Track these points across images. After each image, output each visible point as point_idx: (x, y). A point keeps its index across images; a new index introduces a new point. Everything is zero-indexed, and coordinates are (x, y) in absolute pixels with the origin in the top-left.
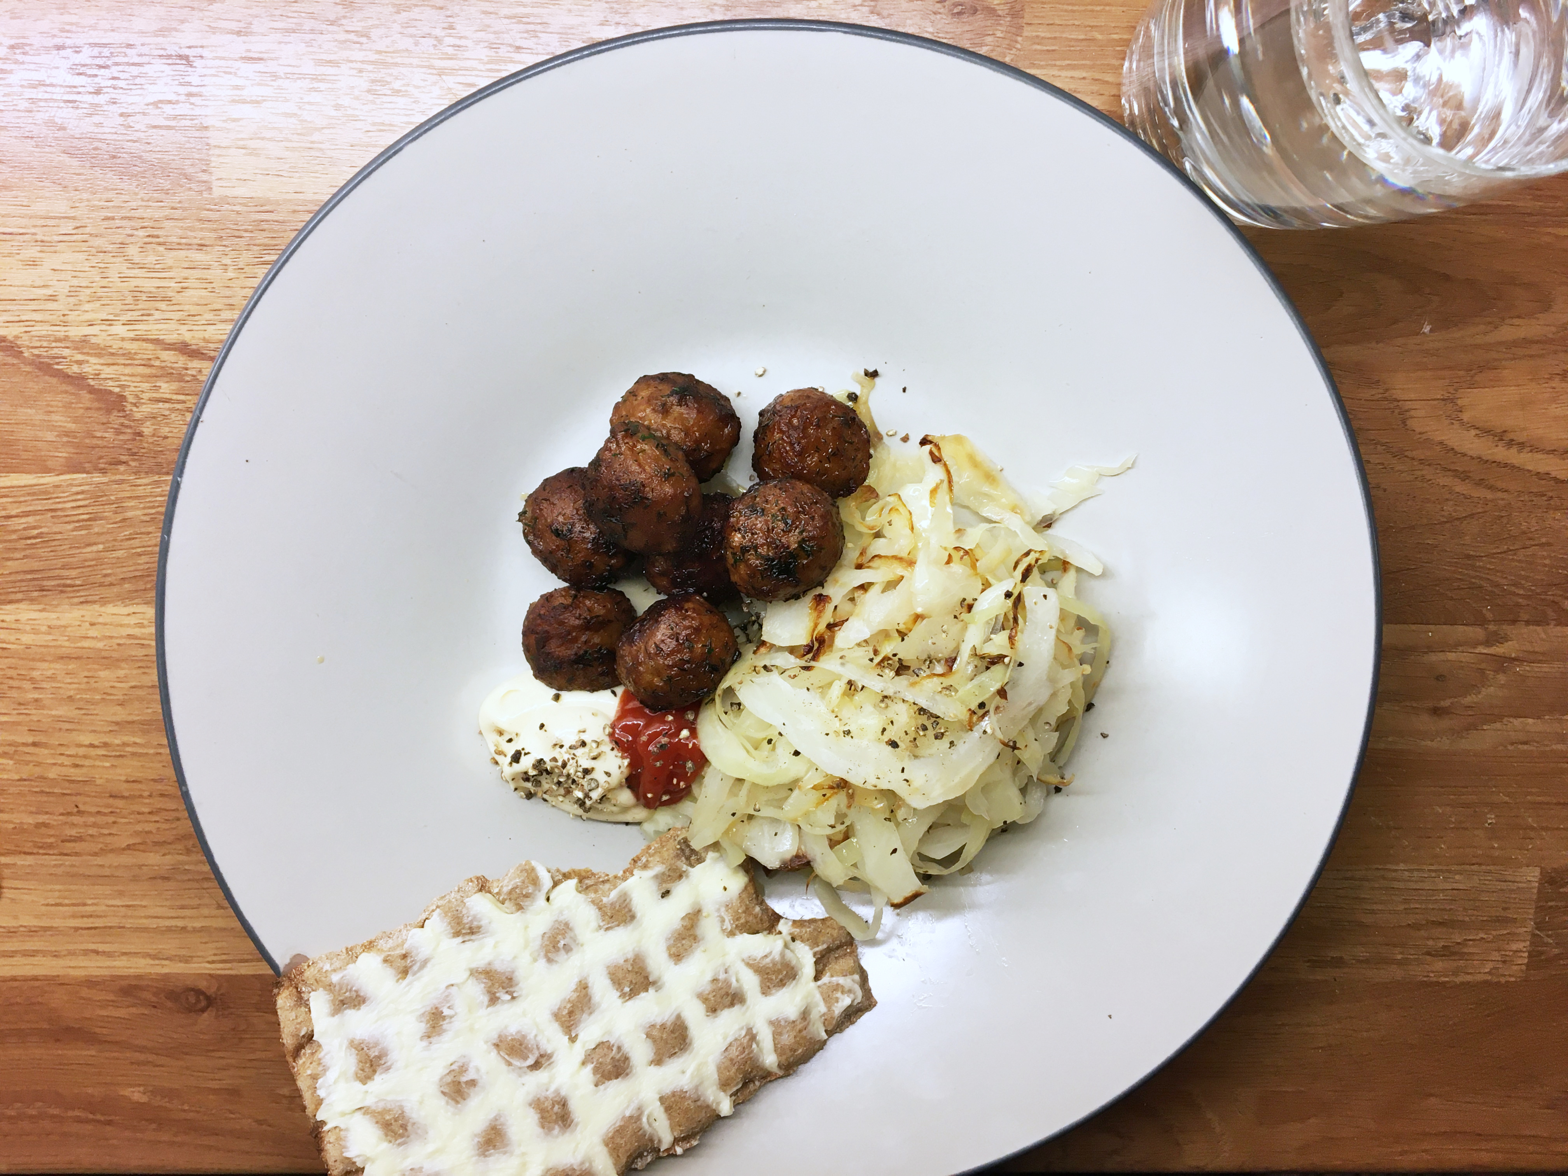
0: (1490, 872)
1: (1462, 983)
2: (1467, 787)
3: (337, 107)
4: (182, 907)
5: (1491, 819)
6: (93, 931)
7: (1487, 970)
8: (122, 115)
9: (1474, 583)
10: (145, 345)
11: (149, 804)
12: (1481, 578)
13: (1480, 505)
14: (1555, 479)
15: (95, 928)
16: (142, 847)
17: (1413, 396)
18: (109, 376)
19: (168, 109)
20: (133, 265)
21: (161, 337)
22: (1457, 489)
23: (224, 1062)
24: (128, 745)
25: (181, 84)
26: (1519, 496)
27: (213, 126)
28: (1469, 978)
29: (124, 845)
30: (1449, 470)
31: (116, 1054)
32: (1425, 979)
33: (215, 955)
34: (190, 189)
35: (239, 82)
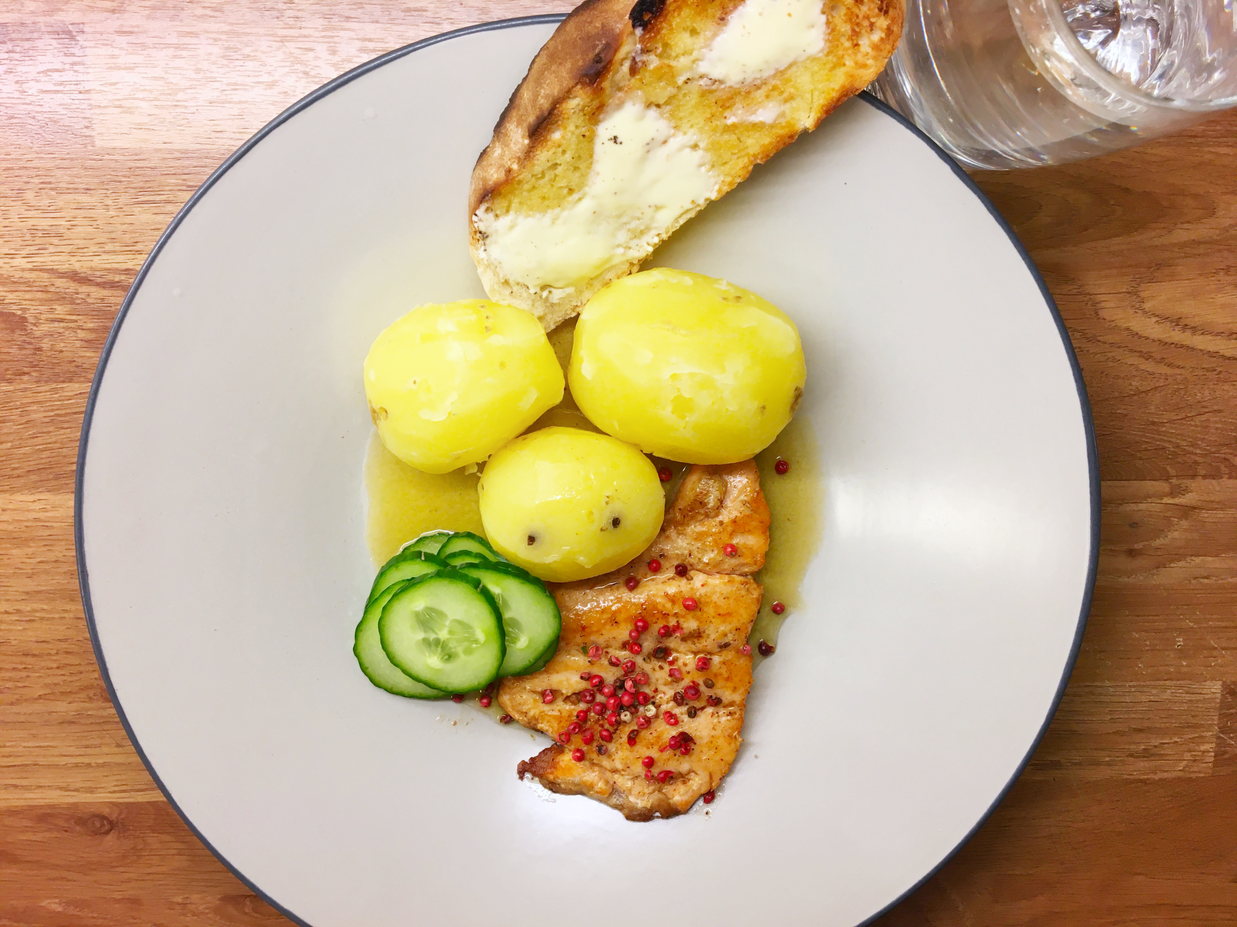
0: (1181, 687)
1: (1160, 780)
2: (1158, 615)
3: (198, 71)
4: (87, 747)
5: (1180, 641)
6: (12, 768)
7: (1181, 768)
8: (17, 82)
9: (1158, 445)
10: (41, 274)
11: (56, 660)
12: (1164, 441)
13: (1162, 380)
14: (1223, 356)
15: (15, 766)
16: (52, 697)
17: (1102, 290)
18: (12, 301)
19: (55, 75)
20: (30, 207)
21: (55, 267)
22: (1143, 367)
23: (126, 876)
24: (37, 611)
25: (66, 55)
26: (1193, 372)
27: (94, 90)
28: (1165, 775)
29: (36, 696)
30: (1135, 351)
31: (35, 872)
32: (1130, 777)
33: (117, 786)
34: (76, 143)
35: (116, 52)
